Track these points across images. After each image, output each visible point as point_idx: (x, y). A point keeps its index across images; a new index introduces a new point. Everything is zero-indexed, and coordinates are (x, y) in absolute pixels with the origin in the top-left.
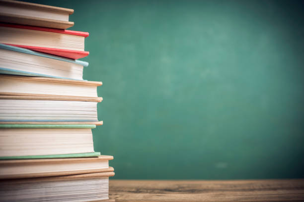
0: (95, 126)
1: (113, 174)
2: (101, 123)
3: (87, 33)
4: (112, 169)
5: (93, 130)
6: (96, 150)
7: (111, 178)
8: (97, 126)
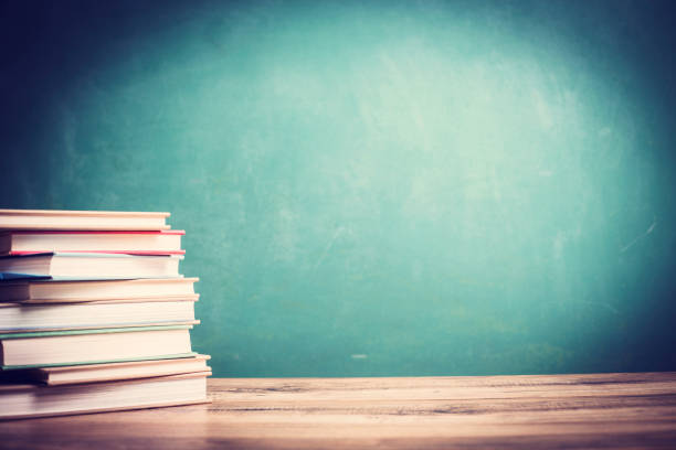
0: (192, 327)
1: (210, 373)
2: (199, 322)
3: (183, 232)
4: (209, 368)
5: (190, 330)
6: (193, 350)
7: (208, 377)
8: (195, 326)
